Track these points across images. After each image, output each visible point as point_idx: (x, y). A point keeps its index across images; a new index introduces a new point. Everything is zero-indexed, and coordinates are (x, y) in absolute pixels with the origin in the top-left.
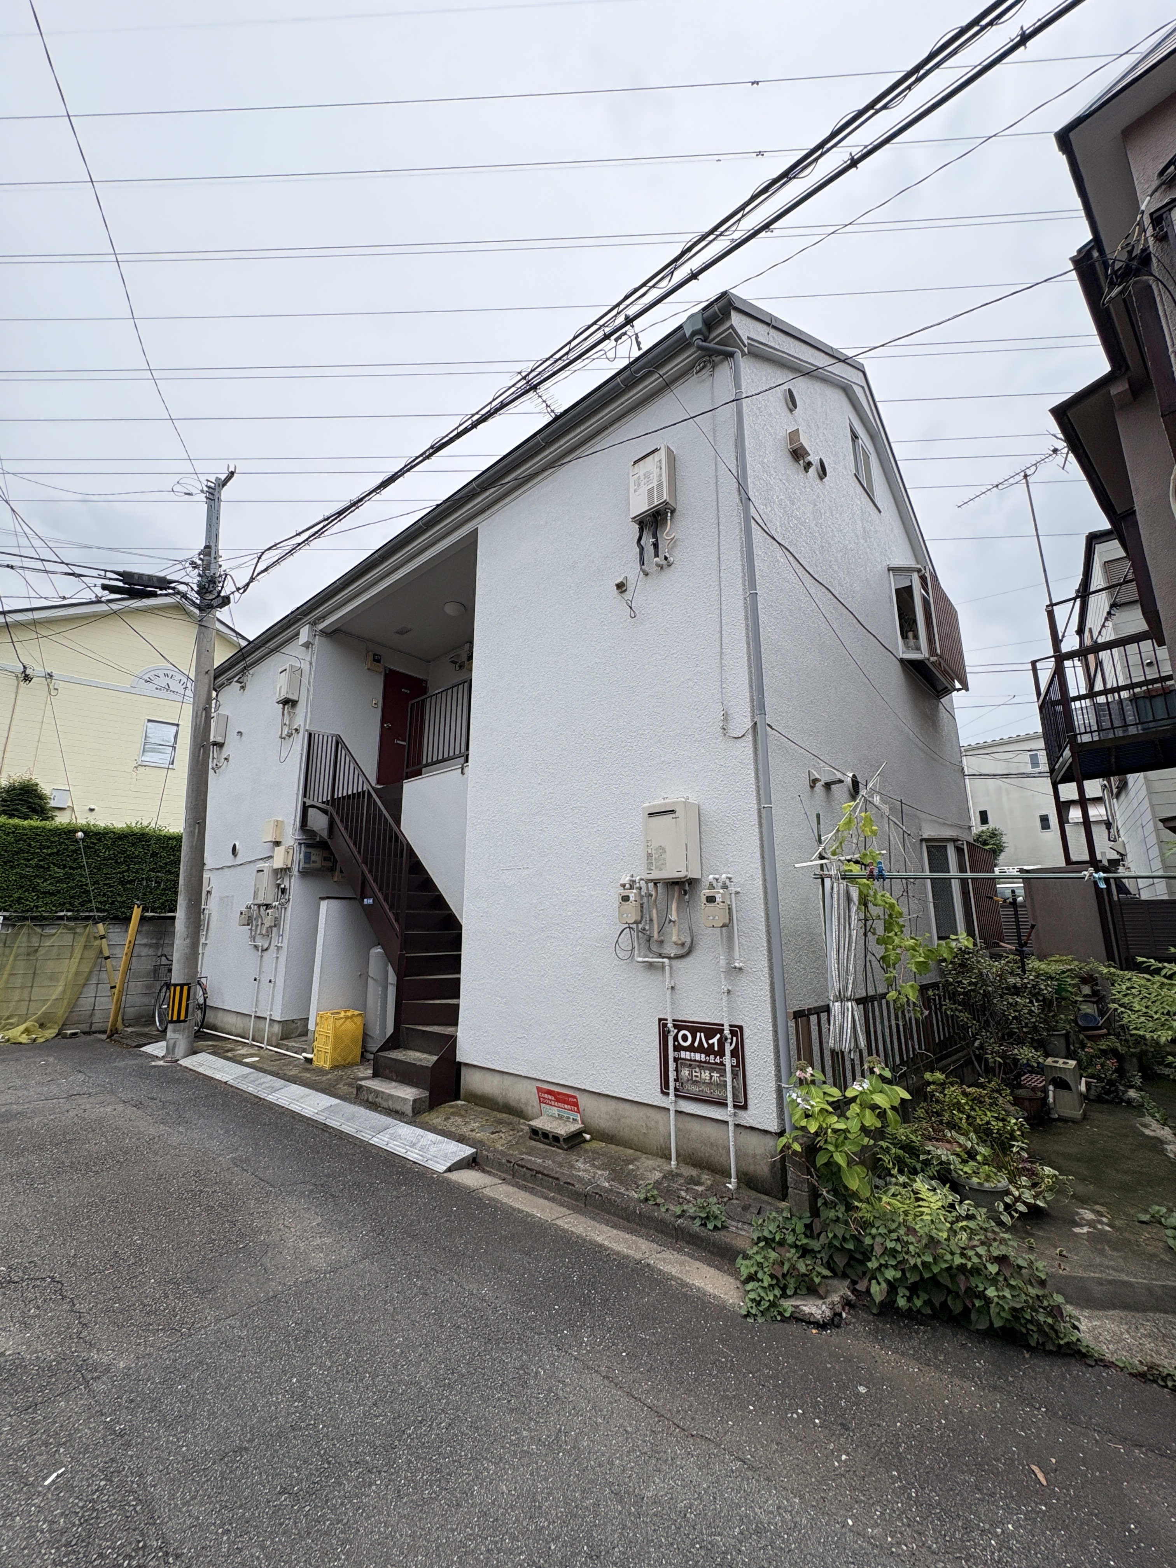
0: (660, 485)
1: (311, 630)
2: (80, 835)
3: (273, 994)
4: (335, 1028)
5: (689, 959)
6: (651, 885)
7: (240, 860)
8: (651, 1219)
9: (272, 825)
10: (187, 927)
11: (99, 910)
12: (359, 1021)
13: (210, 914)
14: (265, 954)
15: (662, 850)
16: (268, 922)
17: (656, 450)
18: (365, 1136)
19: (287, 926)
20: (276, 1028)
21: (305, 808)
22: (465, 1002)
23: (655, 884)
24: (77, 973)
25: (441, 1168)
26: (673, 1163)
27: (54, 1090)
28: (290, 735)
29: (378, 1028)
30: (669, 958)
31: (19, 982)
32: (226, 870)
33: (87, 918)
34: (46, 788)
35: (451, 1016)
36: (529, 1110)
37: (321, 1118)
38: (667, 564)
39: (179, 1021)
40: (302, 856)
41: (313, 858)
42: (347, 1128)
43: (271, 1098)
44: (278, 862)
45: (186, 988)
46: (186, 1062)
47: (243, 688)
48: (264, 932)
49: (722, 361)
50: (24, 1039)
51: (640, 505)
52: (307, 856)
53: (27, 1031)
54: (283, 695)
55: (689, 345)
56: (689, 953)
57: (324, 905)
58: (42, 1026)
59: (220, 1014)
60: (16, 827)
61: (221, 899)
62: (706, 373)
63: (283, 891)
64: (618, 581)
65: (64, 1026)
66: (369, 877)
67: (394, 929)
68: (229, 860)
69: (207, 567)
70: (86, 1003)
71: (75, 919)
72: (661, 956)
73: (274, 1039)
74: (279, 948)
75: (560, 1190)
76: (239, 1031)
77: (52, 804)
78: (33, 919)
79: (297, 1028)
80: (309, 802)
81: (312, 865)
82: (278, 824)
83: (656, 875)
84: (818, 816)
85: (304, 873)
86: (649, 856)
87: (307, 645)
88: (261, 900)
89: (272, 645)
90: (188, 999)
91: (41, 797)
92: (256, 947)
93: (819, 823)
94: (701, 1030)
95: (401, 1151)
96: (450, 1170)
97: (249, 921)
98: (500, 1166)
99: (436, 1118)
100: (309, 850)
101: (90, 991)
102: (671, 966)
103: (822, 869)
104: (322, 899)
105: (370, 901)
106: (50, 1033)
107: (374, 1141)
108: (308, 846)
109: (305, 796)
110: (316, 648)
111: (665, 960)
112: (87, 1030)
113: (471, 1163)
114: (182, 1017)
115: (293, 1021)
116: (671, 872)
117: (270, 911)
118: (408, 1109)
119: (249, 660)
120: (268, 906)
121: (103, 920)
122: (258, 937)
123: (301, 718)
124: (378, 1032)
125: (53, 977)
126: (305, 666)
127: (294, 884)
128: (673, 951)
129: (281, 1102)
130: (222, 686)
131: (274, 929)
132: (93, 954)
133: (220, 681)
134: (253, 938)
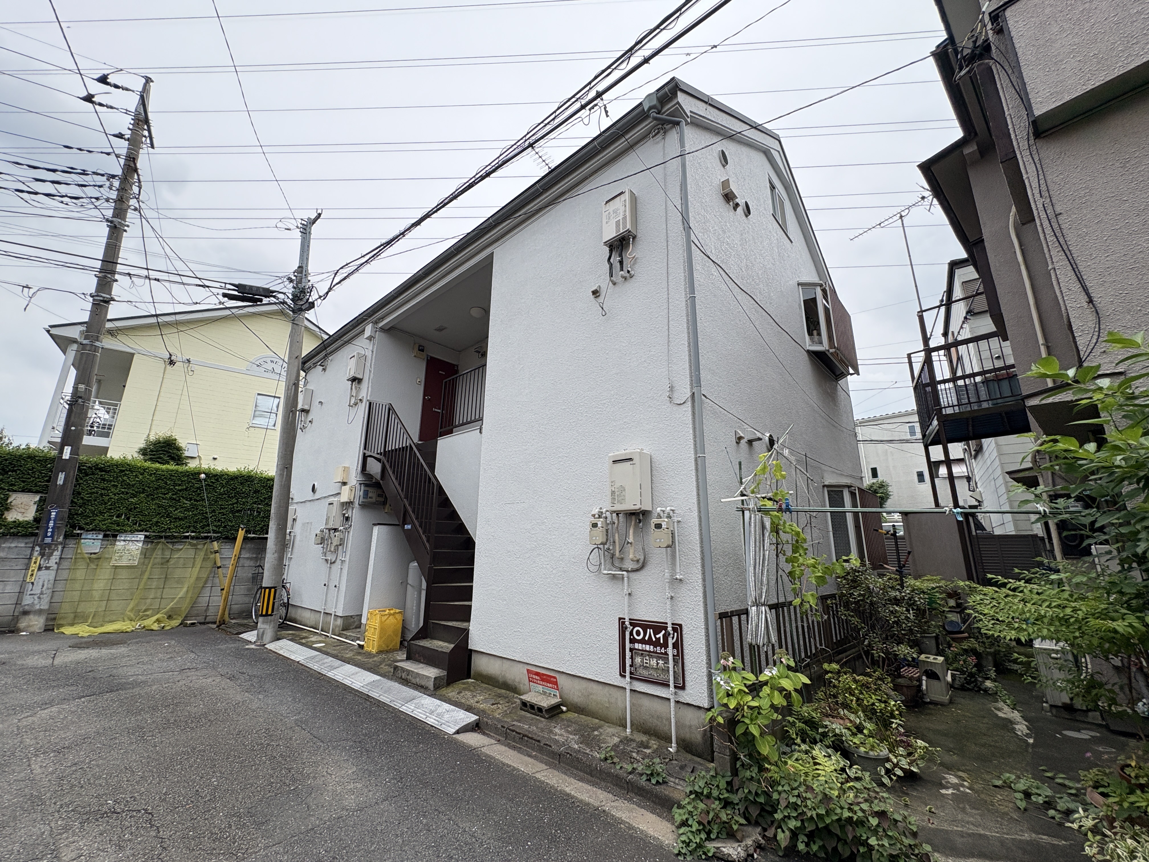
0: (625, 218)
1: (373, 327)
2: (203, 476)
3: (337, 596)
4: (381, 622)
5: (643, 573)
6: (614, 515)
7: (318, 495)
8: (609, 774)
9: (341, 470)
10: (276, 545)
11: (214, 532)
12: (399, 617)
13: (295, 536)
14: (333, 566)
15: (622, 489)
16: (336, 541)
17: (622, 193)
18: (397, 705)
19: (349, 545)
20: (339, 622)
21: (365, 458)
22: (476, 603)
23: (617, 514)
24: (198, 579)
25: (451, 731)
26: (628, 730)
27: (172, 665)
28: (356, 404)
29: (413, 623)
30: (627, 571)
31: (154, 584)
32: (308, 504)
33: (206, 538)
34: (182, 442)
35: (465, 614)
36: (522, 687)
37: (365, 691)
38: (629, 276)
39: (267, 615)
40: (362, 493)
41: (370, 495)
42: (384, 699)
43: (330, 674)
44: (345, 497)
45: (273, 590)
46: (271, 646)
47: (324, 370)
48: (332, 549)
49: (671, 128)
50: (155, 627)
51: (610, 233)
52: (366, 493)
53: (158, 621)
54: (352, 374)
55: (648, 117)
56: (642, 567)
57: (376, 529)
58: (170, 617)
59: (300, 611)
60: (157, 470)
61: (303, 524)
62: (660, 137)
63: (347, 519)
64: (594, 289)
65: (186, 618)
66: (409, 508)
67: (426, 548)
68: (310, 496)
69: (300, 282)
70: (203, 601)
71: (197, 538)
72: (621, 569)
73: (337, 631)
74: (343, 562)
75: (541, 750)
76: (312, 623)
77: (187, 454)
78: (166, 537)
79: (354, 622)
80: (368, 453)
81: (369, 500)
82: (346, 470)
83: (618, 507)
84: (740, 463)
85: (364, 506)
86: (613, 493)
87: (370, 338)
88: (330, 526)
89: (346, 338)
90: (274, 599)
91: (179, 449)
92: (326, 560)
93: (740, 468)
94: (650, 627)
95: (421, 717)
96: (458, 732)
97: (322, 541)
98: (496, 730)
99: (451, 692)
100: (367, 489)
101: (207, 592)
102: (628, 577)
103: (743, 504)
104: (375, 525)
105: (409, 527)
106: (175, 623)
107: (403, 709)
108: (366, 485)
109: (365, 449)
110: (376, 341)
111: (624, 573)
112: (203, 621)
113: (475, 727)
114: (270, 612)
115: (351, 616)
116: (629, 505)
117: (336, 534)
118: (431, 685)
119: (329, 350)
120: (335, 530)
121: (217, 539)
122: (328, 553)
123: (365, 392)
124: (413, 626)
125: (180, 581)
126: (369, 354)
127: (356, 514)
128: (630, 566)
129: (337, 678)
130: (310, 368)
131: (340, 547)
132: (209, 564)
133: (307, 365)
134: (325, 554)
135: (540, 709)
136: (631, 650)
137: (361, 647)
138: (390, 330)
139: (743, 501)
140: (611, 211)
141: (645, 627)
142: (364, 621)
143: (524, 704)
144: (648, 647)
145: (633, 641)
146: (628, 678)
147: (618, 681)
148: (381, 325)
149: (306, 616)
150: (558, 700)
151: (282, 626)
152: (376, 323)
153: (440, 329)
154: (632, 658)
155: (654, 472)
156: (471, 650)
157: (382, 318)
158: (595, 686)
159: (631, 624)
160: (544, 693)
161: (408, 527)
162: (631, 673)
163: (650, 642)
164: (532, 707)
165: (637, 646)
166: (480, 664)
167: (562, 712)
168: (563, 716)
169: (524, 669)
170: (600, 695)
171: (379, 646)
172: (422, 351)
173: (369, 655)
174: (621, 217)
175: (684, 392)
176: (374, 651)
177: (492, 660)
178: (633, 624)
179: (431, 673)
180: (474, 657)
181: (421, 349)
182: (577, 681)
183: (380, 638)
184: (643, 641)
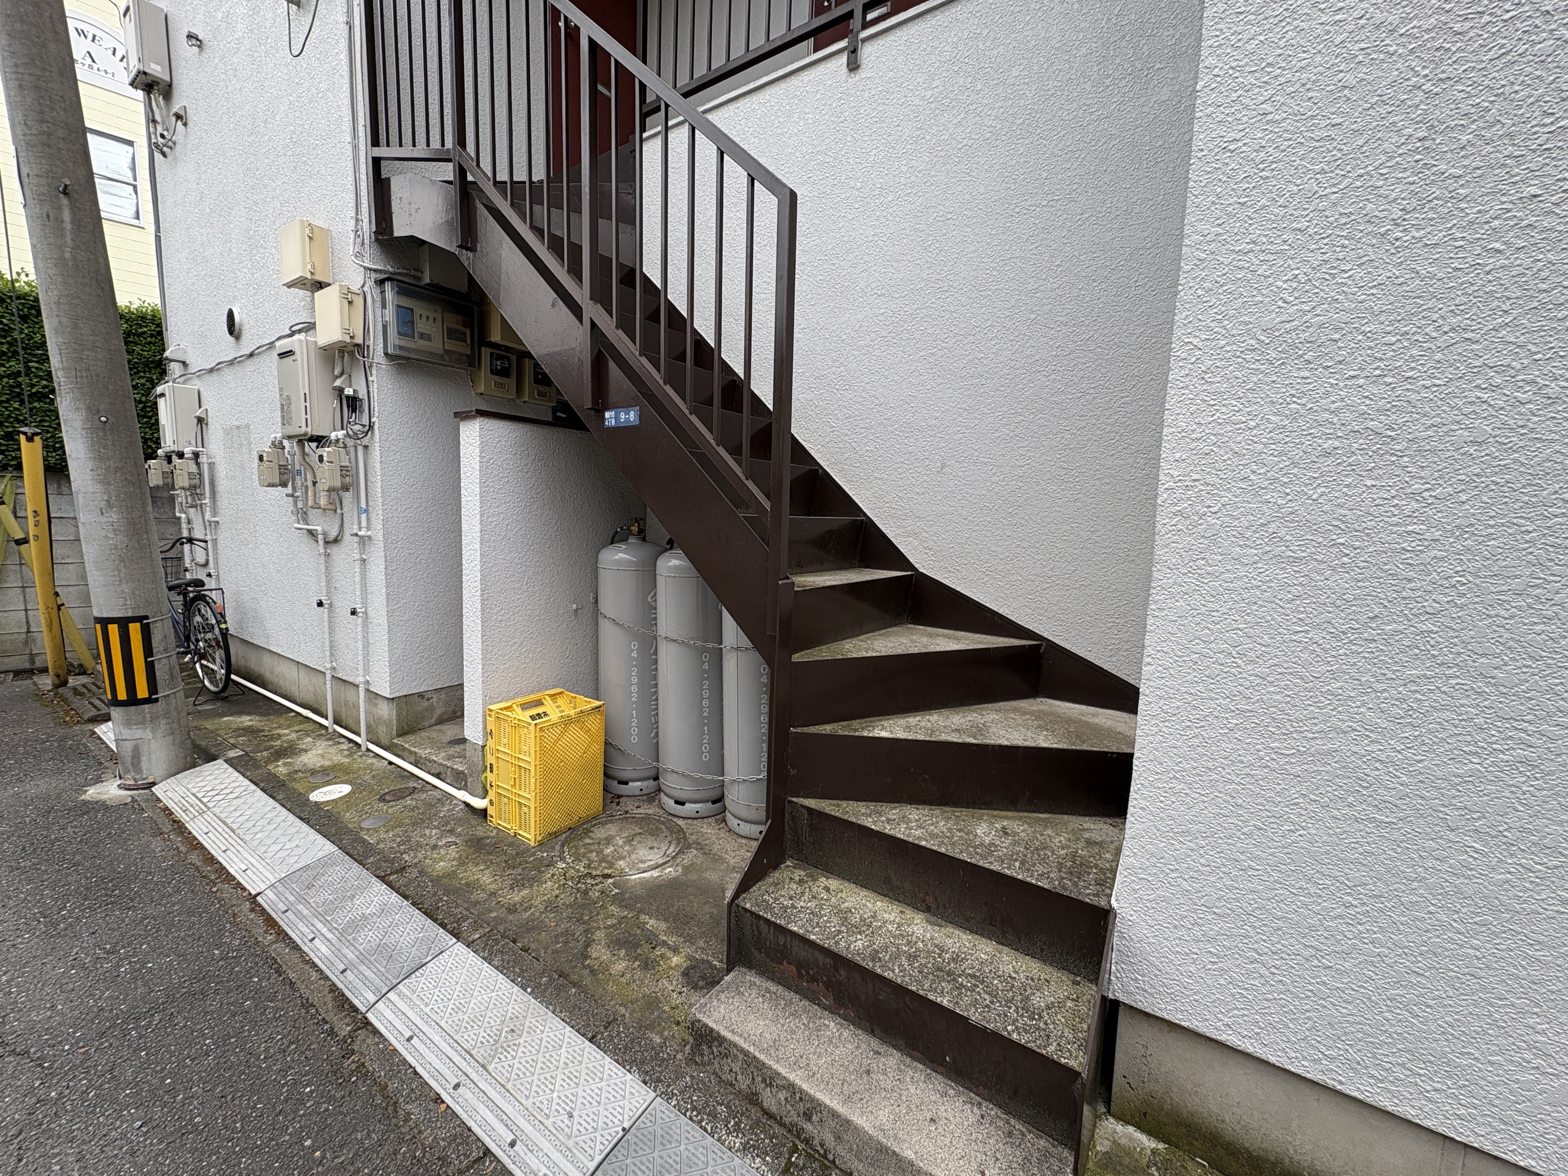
3: (366, 639)
4: (543, 751)
7: (247, 343)
9: (300, 238)
12: (595, 724)
13: (211, 465)
14: (334, 550)
16: (327, 476)
19: (377, 489)
20: (385, 711)
21: (381, 179)
32: (228, 374)
39: (133, 700)
40: (390, 314)
41: (421, 326)
44: (326, 336)
45: (135, 629)
46: (170, 794)
48: (323, 502)
52: (406, 319)
57: (469, 432)
63: (353, 403)
73: (383, 733)
74: (364, 541)
76: (308, 697)
79: (432, 708)
80: (390, 155)
81: (422, 343)
82: (317, 232)
85: (406, 361)
88: (300, 427)
90: (148, 650)
92: (311, 533)
97: (285, 475)
100: (406, 302)
104: (463, 416)
105: (631, 416)
108: (405, 288)
109: (375, 143)
114: (142, 691)
115: (421, 695)
117: (325, 451)
120: (319, 440)
122: (313, 514)
131: (347, 496)
134: (303, 515)
149: (286, 675)
161: (620, 417)
171: (545, 818)
183: (544, 797)
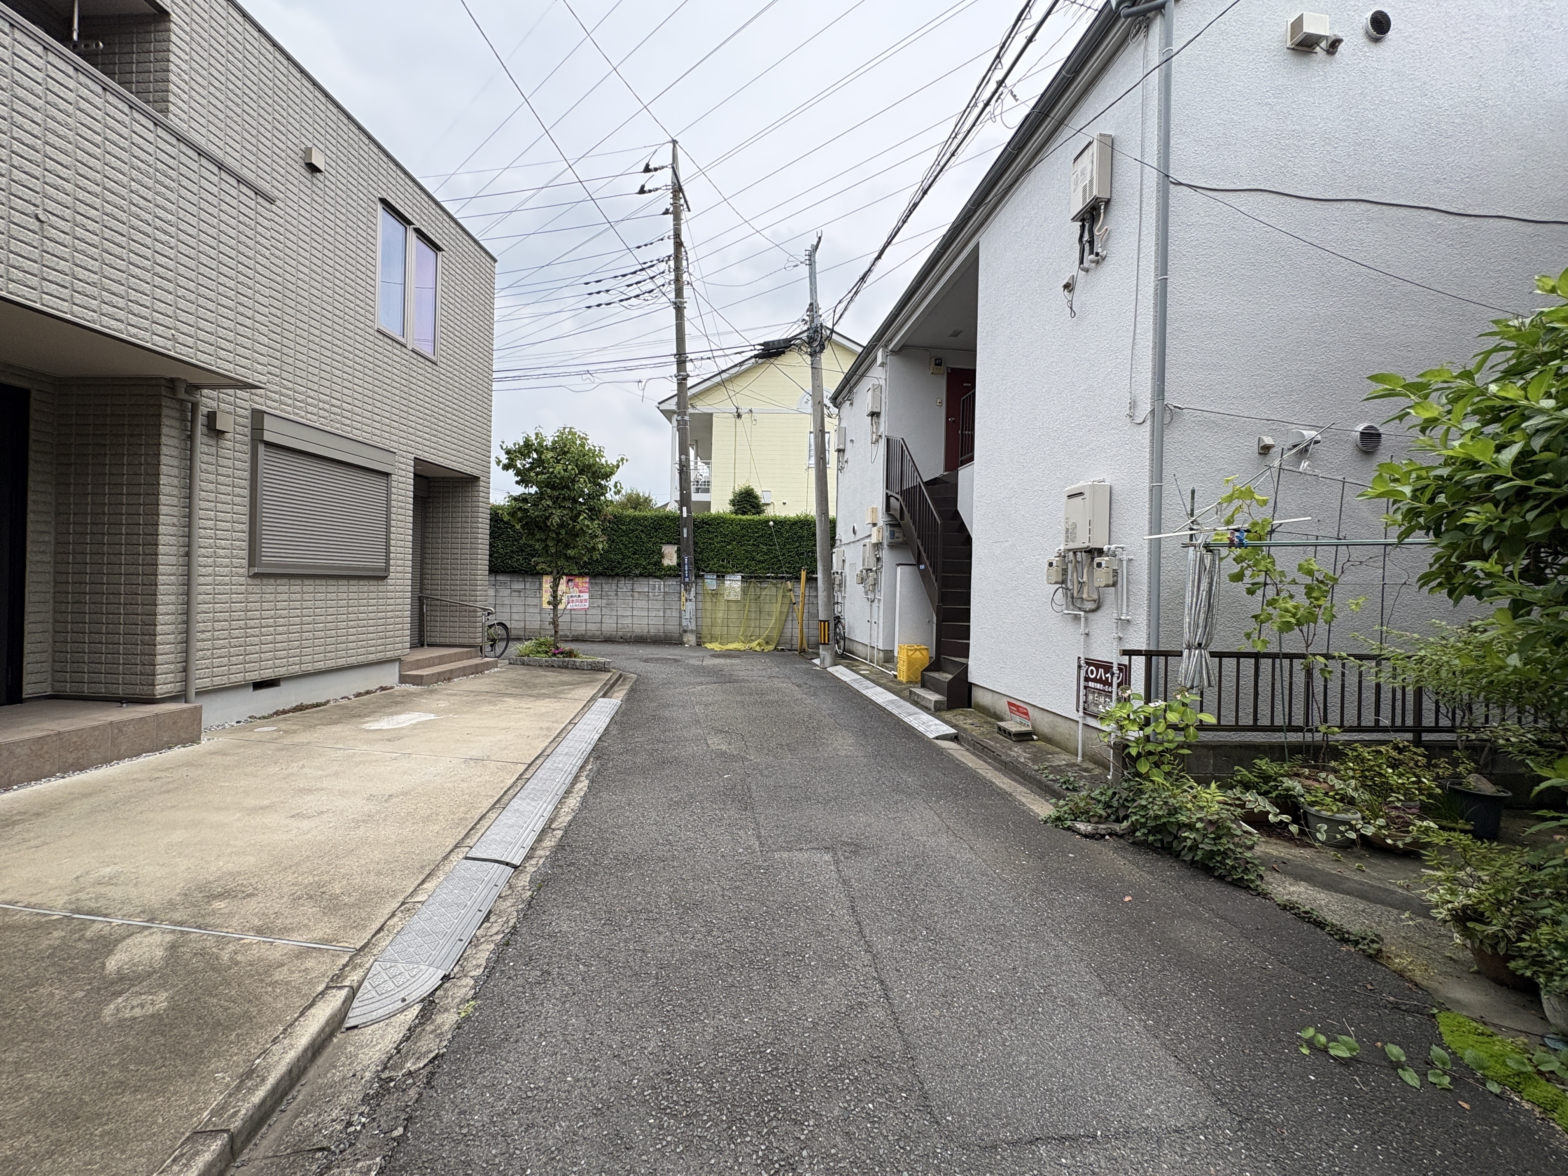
0: (1091, 181)
1: (884, 352)
2: (771, 523)
3: (878, 632)
4: (907, 656)
5: (1099, 614)
6: (1071, 553)
7: (858, 537)
9: (870, 511)
10: (824, 584)
11: (787, 573)
12: (925, 653)
13: (845, 576)
14: (873, 604)
15: (1075, 525)
16: (872, 581)
17: (1090, 143)
18: (902, 717)
19: (882, 585)
20: (881, 655)
21: (888, 497)
22: (972, 641)
23: (1075, 553)
24: (781, 612)
25: (931, 736)
26: (1079, 759)
27: (764, 673)
28: (877, 441)
30: (1085, 611)
31: (753, 616)
32: (850, 544)
33: (783, 578)
34: (758, 492)
35: (965, 651)
36: (1006, 717)
37: (883, 705)
38: (1100, 260)
39: (824, 644)
40: (889, 533)
41: (897, 535)
42: (895, 712)
43: (864, 692)
44: (874, 540)
45: (827, 623)
46: (830, 669)
47: (851, 404)
48: (871, 589)
50: (758, 649)
51: (1078, 206)
52: (892, 534)
53: (759, 644)
54: (870, 410)
55: (1119, 16)
56: (1097, 609)
57: (899, 568)
58: (767, 643)
59: (855, 644)
60: (740, 520)
61: (850, 565)
62: (1142, 35)
63: (879, 559)
64: (1065, 282)
65: (778, 644)
66: (922, 549)
67: (935, 587)
68: (852, 537)
69: (812, 321)
70: (788, 631)
71: (776, 578)
72: (1080, 609)
73: (879, 662)
74: (879, 600)
75: (994, 759)
76: (863, 655)
77: (763, 501)
78: (756, 577)
79: (889, 655)
80: (890, 493)
81: (895, 540)
82: (874, 510)
83: (1072, 546)
84: (1193, 492)
85: (891, 546)
86: (1067, 530)
87: (882, 365)
88: (867, 566)
89: (860, 372)
90: (828, 630)
91: (756, 497)
92: (868, 599)
93: (1193, 498)
94: (1093, 665)
95: (915, 726)
96: (937, 738)
97: (862, 581)
98: (968, 743)
99: (948, 715)
100: (892, 529)
101: (789, 625)
102: (1086, 619)
103: (1191, 539)
104: (898, 565)
106: (771, 647)
107: (906, 719)
108: (891, 525)
109: (887, 489)
110: (888, 367)
111: (1082, 613)
112: (789, 648)
113: (955, 738)
114: (826, 642)
115: (888, 650)
116: (1079, 543)
117: (872, 574)
118: (932, 706)
119: (852, 383)
120: (871, 570)
121: (790, 579)
122: (869, 592)
123: (884, 428)
124: (926, 659)
125: (769, 614)
126: (882, 382)
127: (885, 554)
128: (1089, 606)
129: (869, 695)
130: (841, 404)
131: (876, 587)
132: (787, 601)
133: (839, 399)
134: (866, 593)
135: (1010, 733)
136: (1086, 687)
137: (895, 676)
138: (902, 351)
139: (1191, 535)
140: (1079, 172)
141: (1098, 667)
142: (896, 654)
143: (1000, 728)
144: (1099, 686)
145: (1087, 679)
146: (1081, 713)
147: (1075, 716)
148: (891, 347)
149: (859, 649)
150: (1030, 729)
151: (843, 656)
152: (886, 346)
153: (956, 334)
154: (1086, 695)
155: (1114, 505)
156: (971, 684)
157: (891, 340)
158: (1059, 719)
159: (1087, 663)
160: (1021, 723)
161: (922, 567)
162: (1084, 709)
163: (1100, 681)
164: (1005, 731)
165: (1091, 684)
166: (979, 696)
167: (1033, 740)
168: (1032, 743)
169: (1006, 700)
170: (1063, 728)
171: (908, 677)
172: (940, 364)
173: (900, 683)
174: (1087, 182)
175: (1145, 407)
176: (904, 680)
177: (986, 692)
178: (1089, 663)
179: (933, 697)
180: (974, 688)
181: (939, 363)
182: (1046, 713)
183: (909, 670)
184: (1095, 680)
